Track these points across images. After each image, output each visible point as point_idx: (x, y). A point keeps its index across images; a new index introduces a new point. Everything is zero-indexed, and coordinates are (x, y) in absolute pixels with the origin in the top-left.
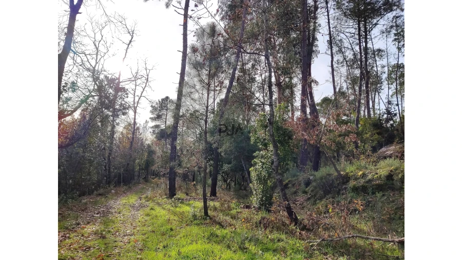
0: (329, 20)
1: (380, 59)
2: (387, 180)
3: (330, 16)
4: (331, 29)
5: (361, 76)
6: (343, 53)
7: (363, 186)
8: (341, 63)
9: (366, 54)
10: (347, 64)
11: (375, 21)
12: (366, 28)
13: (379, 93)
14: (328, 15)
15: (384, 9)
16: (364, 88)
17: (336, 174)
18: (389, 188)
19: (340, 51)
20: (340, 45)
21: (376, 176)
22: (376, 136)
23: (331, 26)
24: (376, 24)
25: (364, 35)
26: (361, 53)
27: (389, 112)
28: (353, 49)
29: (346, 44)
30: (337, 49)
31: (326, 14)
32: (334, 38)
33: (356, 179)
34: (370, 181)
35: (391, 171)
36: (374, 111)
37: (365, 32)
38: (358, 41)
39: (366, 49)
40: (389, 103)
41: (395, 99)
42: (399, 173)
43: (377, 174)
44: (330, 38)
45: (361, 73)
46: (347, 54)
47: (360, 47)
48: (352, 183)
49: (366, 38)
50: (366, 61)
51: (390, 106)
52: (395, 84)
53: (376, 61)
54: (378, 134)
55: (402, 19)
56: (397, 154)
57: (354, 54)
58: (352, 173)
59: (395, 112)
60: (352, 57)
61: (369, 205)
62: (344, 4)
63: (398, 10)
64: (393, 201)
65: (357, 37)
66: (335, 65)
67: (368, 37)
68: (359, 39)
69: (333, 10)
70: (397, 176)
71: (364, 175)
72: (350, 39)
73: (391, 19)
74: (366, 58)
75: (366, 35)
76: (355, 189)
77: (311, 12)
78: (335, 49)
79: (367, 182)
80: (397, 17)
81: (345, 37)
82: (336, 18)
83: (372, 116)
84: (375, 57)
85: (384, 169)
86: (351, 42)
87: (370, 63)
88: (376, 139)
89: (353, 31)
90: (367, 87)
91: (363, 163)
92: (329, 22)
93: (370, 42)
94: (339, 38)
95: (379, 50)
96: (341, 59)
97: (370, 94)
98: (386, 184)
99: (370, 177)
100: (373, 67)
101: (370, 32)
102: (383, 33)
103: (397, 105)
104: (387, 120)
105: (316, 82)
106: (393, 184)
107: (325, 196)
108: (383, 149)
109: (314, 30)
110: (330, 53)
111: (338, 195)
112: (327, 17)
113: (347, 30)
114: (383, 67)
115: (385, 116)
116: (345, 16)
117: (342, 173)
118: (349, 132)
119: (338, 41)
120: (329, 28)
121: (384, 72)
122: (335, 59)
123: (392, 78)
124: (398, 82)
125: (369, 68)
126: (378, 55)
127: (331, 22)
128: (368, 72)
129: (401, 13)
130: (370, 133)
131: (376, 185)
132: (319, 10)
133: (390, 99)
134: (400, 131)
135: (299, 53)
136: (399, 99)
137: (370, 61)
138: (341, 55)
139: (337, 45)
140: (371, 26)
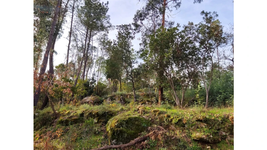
0: (72, 20)
1: (95, 51)
2: (81, 116)
3: (73, 19)
4: (72, 26)
5: (83, 57)
6: (76, 42)
7: (66, 120)
8: (75, 47)
9: (88, 47)
10: (77, 48)
11: (95, 32)
12: (91, 34)
13: (91, 68)
14: (72, 18)
15: (100, 28)
16: (84, 64)
17: (53, 112)
18: (80, 121)
19: (75, 40)
20: (76, 37)
21: (75, 114)
22: (85, 91)
23: (73, 24)
24: (96, 34)
25: (89, 37)
26: (85, 45)
27: (93, 79)
28: (82, 42)
29: (79, 38)
30: (74, 38)
31: (71, 16)
32: (73, 32)
33: (64, 116)
34: (71, 117)
35: (84, 111)
36: (86, 77)
37: (90, 36)
38: (85, 38)
39: (89, 44)
40: (94, 74)
41: (97, 73)
42: (87, 113)
43: (76, 113)
44: (71, 31)
45: (84, 56)
46: (78, 43)
47: (86, 42)
48: (61, 118)
49: (90, 39)
50: (88, 51)
51: (94, 76)
52: (99, 66)
53: (92, 52)
54: (86, 89)
55: (107, 37)
56: (91, 101)
57: (82, 45)
58: (62, 112)
59: (96, 80)
60: (81, 46)
61: (67, 132)
62: (82, 16)
63: (106, 32)
64: (80, 129)
65: (85, 36)
66: (70, 47)
67: (91, 38)
68: (86, 38)
69: (75, 16)
70: (86, 114)
71: (69, 113)
72: (82, 36)
73: (103, 34)
74: (88, 49)
75: (90, 37)
76: (61, 122)
77: (62, 12)
78: (72, 38)
79: (69, 118)
80: (105, 35)
81: (79, 34)
82: (76, 22)
83: (85, 79)
84: (92, 50)
85: (81, 110)
86: (82, 38)
87: (89, 52)
88: (84, 92)
89: (84, 32)
90: (85, 64)
91: (70, 106)
92: (72, 22)
93: (92, 41)
94: (76, 33)
95: (95, 47)
96: (75, 45)
97: (86, 68)
98: (79, 119)
99: (72, 114)
100: (90, 54)
101: (92, 37)
102: (98, 39)
103: (98, 76)
104: (92, 83)
105: (56, 53)
106: (83, 119)
107: (41, 127)
108: (86, 98)
109: (62, 22)
110: (69, 39)
111: (50, 126)
112: (71, 18)
113: (81, 31)
114: (95, 56)
115: (91, 81)
116: (81, 22)
117: (57, 112)
118: (68, 87)
119: (75, 35)
120: (72, 25)
121: (95, 59)
122: (71, 44)
123: (98, 63)
124: (100, 65)
125: (88, 55)
126: (94, 49)
127: (73, 22)
128: (87, 57)
129: (107, 34)
130: (82, 89)
131: (74, 119)
132: (67, 13)
133: (95, 73)
134: (96, 89)
135: (49, 32)
136: (99, 74)
137: (89, 51)
138: (75, 42)
139: (74, 36)
140: (93, 34)
